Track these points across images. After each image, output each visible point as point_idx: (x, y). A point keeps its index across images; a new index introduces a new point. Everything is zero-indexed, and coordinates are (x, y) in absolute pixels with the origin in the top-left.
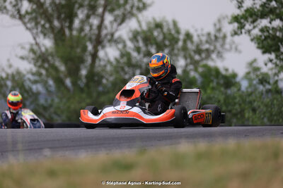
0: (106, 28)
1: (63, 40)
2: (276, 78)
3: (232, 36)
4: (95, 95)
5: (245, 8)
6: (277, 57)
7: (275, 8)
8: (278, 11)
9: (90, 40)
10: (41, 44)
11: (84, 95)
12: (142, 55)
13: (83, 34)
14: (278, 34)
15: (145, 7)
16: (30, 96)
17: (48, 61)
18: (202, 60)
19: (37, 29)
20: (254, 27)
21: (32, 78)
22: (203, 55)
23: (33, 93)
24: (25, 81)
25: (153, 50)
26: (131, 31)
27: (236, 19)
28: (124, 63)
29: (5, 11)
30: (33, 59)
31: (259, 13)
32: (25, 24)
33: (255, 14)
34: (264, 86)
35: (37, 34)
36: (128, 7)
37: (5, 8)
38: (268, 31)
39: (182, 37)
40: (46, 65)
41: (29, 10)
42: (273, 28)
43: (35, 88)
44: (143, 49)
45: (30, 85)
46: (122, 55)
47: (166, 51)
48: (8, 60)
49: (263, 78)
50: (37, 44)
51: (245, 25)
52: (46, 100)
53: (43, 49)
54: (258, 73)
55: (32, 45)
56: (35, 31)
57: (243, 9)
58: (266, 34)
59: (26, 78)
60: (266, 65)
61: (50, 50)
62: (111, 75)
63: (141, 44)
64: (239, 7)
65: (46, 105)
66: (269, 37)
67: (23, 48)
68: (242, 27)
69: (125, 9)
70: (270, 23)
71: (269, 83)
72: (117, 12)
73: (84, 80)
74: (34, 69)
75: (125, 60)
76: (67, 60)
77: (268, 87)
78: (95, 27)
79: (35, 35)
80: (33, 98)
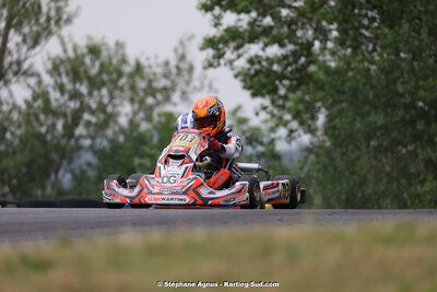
0: (10, 53)
2: (273, 135)
3: (205, 68)
5: (225, 27)
6: (273, 102)
7: (271, 28)
8: (275, 32)
12: (66, 97)
14: (276, 67)
15: (69, 21)
18: (158, 104)
20: (239, 56)
22: (159, 97)
25: (84, 89)
26: (49, 59)
27: (210, 43)
28: (39, 108)
31: (247, 34)
33: (240, 37)
34: (254, 147)
36: (43, 20)
38: (260, 63)
39: (127, 69)
42: (268, 59)
44: (69, 86)
46: (35, 97)
47: (104, 91)
49: (252, 135)
51: (224, 53)
54: (245, 127)
57: (222, 28)
58: (257, 67)
60: (257, 114)
62: (19, 127)
63: (65, 80)
64: (216, 25)
66: (261, 71)
68: (220, 56)
70: (263, 50)
71: (261, 143)
72: (26, 30)
75: (39, 103)
77: (260, 149)
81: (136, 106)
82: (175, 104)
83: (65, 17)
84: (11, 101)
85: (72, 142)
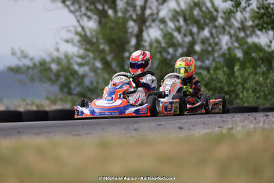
0: (151, 8)
1: (106, 24)
9: (135, 21)
12: (182, 35)
16: (76, 79)
17: (93, 44)
19: (81, 11)
21: (79, 60)
23: (78, 75)
24: (71, 64)
25: (195, 30)
26: (170, 10)
30: (79, 41)
32: (68, 6)
35: (81, 16)
39: (221, 14)
40: (92, 49)
43: (81, 70)
44: (184, 28)
45: (76, 67)
46: (164, 36)
48: (57, 43)
50: (83, 28)
52: (92, 83)
53: (88, 33)
55: (75, 27)
56: (78, 14)
59: (72, 61)
61: (95, 31)
63: (182, 22)
65: (91, 87)
67: (69, 31)
74: (82, 52)
76: (110, 41)
78: (138, 8)
79: (79, 18)
80: (80, 80)
81: (234, 39)
82: (257, 36)
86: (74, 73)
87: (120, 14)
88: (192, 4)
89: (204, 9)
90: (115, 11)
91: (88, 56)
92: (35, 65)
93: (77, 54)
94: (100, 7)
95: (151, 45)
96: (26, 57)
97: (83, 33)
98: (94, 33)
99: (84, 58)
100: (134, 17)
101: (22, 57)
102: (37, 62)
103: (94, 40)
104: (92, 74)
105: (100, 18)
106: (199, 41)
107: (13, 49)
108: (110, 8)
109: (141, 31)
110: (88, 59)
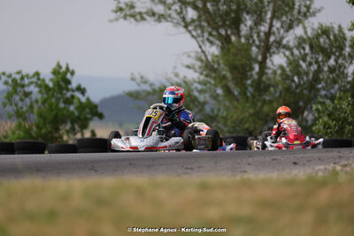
0: (274, 33)
1: (229, 50)
4: (259, 104)
9: (258, 47)
10: (207, 53)
11: (248, 105)
13: (251, 41)
15: (314, 14)
16: (197, 107)
17: (215, 70)
19: (203, 36)
21: (199, 87)
23: (198, 102)
24: (192, 91)
25: (320, 59)
26: (296, 37)
29: (169, 19)
30: (200, 67)
32: (190, 32)
35: (203, 41)
36: (295, 12)
37: (170, 16)
40: (214, 75)
41: (195, 17)
43: (201, 98)
45: (196, 94)
46: (290, 63)
47: (333, 58)
50: (203, 52)
52: (212, 110)
53: (209, 58)
55: (197, 53)
56: (201, 39)
59: (193, 87)
61: (217, 56)
63: (307, 50)
65: (211, 114)
67: (189, 56)
69: (292, 15)
72: (284, 18)
73: (250, 89)
74: (202, 78)
76: (233, 68)
78: (262, 34)
79: (201, 43)
80: (200, 107)
83: (311, 10)
84: (272, 67)
85: (313, 92)
86: (194, 100)
87: (243, 40)
88: (320, 31)
89: (332, 37)
90: (239, 37)
91: (210, 83)
92: (154, 91)
93: (197, 80)
94: (223, 32)
95: (275, 72)
96: (145, 82)
97: (204, 58)
98: (216, 59)
99: (205, 85)
100: (257, 42)
101: (142, 82)
102: (156, 88)
103: (216, 66)
104: (213, 102)
105: (222, 43)
106: (326, 69)
107: (132, 74)
108: (232, 33)
109: (265, 58)
110: (208, 85)
